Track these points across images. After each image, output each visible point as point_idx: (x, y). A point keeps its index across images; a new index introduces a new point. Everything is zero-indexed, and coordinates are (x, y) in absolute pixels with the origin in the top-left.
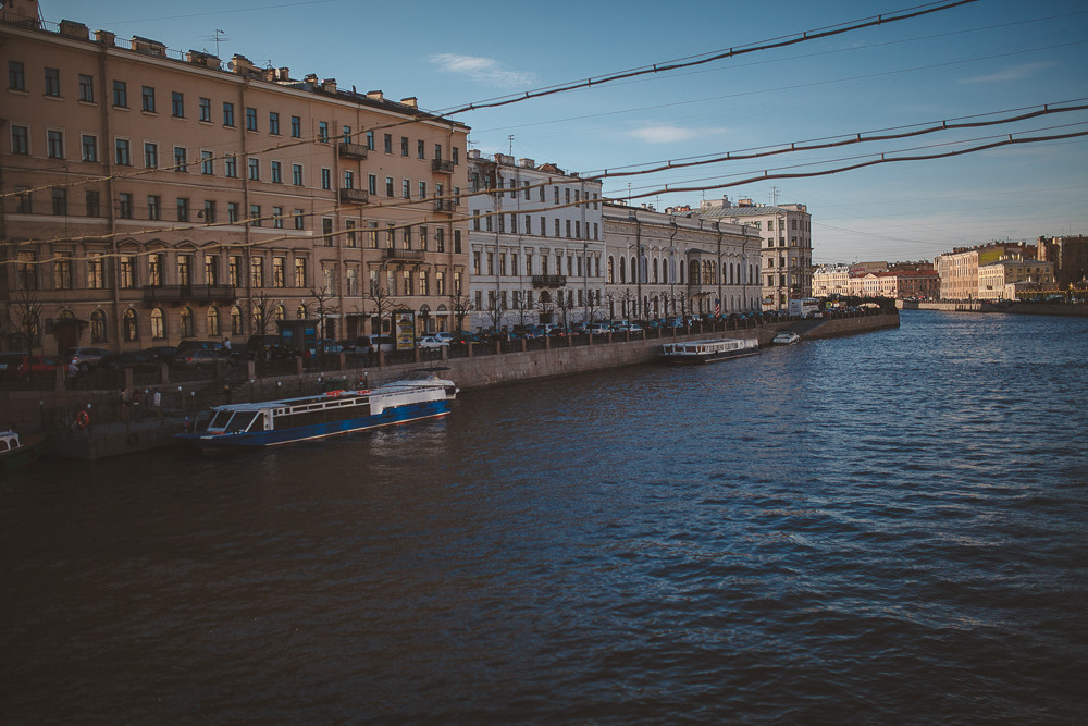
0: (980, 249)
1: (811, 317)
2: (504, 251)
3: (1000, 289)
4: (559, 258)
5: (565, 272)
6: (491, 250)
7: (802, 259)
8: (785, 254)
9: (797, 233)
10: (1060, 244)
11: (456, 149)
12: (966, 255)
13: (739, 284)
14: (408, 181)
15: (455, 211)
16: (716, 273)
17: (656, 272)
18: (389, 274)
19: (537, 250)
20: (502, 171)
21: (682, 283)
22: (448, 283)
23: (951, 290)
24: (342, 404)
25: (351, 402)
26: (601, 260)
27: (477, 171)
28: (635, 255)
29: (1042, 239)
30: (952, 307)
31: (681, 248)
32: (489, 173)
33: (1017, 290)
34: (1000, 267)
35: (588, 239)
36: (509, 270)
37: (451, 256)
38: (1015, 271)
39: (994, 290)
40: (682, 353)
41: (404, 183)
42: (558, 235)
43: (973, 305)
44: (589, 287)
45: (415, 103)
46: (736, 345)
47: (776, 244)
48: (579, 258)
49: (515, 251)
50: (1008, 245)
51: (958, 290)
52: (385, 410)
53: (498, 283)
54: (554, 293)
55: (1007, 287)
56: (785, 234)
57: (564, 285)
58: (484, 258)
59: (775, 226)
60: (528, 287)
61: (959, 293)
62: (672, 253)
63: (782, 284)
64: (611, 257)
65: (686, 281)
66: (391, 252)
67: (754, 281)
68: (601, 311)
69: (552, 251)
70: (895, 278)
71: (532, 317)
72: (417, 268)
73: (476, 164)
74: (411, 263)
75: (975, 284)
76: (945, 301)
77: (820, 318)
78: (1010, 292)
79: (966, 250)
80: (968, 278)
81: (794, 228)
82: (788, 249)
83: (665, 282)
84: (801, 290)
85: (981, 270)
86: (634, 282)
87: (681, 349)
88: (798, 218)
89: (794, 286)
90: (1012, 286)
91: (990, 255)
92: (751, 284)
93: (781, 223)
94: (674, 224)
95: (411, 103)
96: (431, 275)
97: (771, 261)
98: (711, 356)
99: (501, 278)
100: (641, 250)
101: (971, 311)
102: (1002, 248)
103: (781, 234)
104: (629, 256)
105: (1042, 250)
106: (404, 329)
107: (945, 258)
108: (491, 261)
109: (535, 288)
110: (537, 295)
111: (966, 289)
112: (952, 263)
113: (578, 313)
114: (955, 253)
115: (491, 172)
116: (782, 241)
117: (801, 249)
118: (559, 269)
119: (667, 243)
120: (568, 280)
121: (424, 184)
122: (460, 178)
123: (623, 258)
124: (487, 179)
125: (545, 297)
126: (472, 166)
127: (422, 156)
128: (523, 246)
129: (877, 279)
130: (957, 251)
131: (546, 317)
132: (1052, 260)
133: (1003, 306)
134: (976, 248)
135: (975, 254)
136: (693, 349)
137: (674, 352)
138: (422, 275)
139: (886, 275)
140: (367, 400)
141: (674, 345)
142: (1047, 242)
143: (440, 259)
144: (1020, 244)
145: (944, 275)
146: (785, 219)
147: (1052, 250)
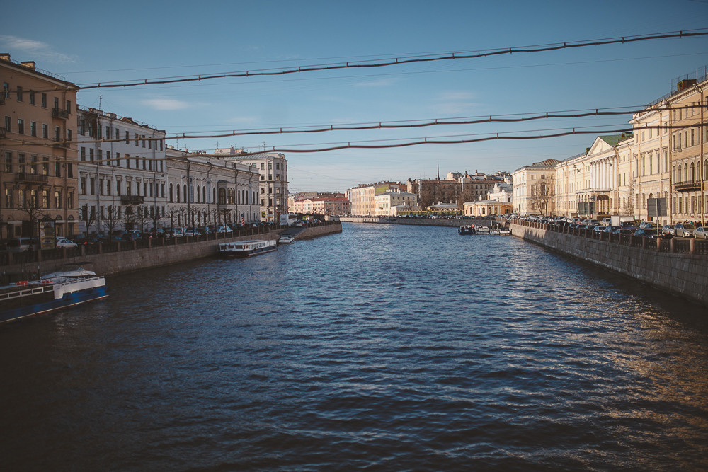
0: (375, 185)
1: (294, 226)
2: (102, 178)
3: (388, 210)
4: (138, 184)
5: (142, 194)
6: (93, 176)
7: (283, 188)
8: (272, 185)
9: (280, 172)
10: (419, 184)
11: (69, 102)
12: (367, 189)
13: (247, 204)
14: (34, 123)
15: (69, 147)
16: (234, 196)
17: (199, 195)
18: (21, 192)
19: (124, 178)
20: (101, 120)
21: (214, 203)
22: (63, 200)
23: (358, 210)
24: (34, 291)
25: (41, 290)
26: (165, 186)
27: (84, 119)
28: (186, 183)
29: (410, 180)
30: (361, 220)
31: (214, 179)
32: (91, 120)
33: (398, 210)
34: (388, 197)
35: (157, 171)
36: (105, 192)
37: (65, 180)
38: (396, 199)
39: (384, 210)
40: (233, 250)
41: (32, 124)
42: (137, 168)
43: (374, 220)
44: (158, 204)
45: (34, 65)
46: (264, 244)
47: (266, 179)
48: (151, 184)
49: (110, 178)
50: (391, 183)
51: (362, 210)
52: (64, 295)
53: (98, 201)
54: (135, 209)
55: (392, 208)
56: (272, 172)
57: (142, 203)
58: (88, 182)
59: (266, 167)
60: (118, 204)
61: (363, 211)
62: (209, 183)
63: (270, 205)
64: (171, 184)
65: (216, 202)
66: (22, 175)
67: (256, 202)
68: (165, 222)
69: (134, 179)
70: (323, 202)
71: (120, 225)
72: (41, 188)
73: (83, 114)
74: (37, 184)
75: (373, 206)
76: (355, 216)
77: (300, 227)
78: (393, 212)
79: (366, 186)
80: (368, 202)
81: (278, 168)
82: (274, 182)
83: (204, 202)
84: (282, 208)
85: (376, 198)
86: (185, 202)
87: (232, 247)
88: (280, 162)
89: (278, 206)
90: (395, 208)
91: (381, 189)
92: (254, 204)
93: (270, 165)
94: (209, 163)
95: (30, 65)
96: (51, 194)
97: (263, 189)
98: (252, 251)
99: (101, 197)
100: (190, 180)
101: (373, 222)
102: (388, 185)
103: (269, 172)
104: (183, 183)
105: (410, 187)
106: (46, 233)
107: (354, 190)
108: (92, 184)
109: (122, 204)
110: (123, 210)
111: (367, 209)
112: (359, 193)
113: (149, 223)
114: (360, 187)
115: (93, 120)
116: (270, 177)
117: (282, 182)
118: (138, 192)
119: (205, 176)
120: (145, 199)
121: (46, 126)
122: (72, 123)
123: (178, 185)
124: (90, 125)
125: (129, 211)
126: (80, 115)
127: (45, 105)
128: (114, 175)
129: (312, 203)
130: (360, 186)
131: (129, 225)
132: (415, 193)
133: (392, 220)
134: (372, 185)
135: (372, 188)
136: (241, 247)
137: (228, 249)
138: (45, 193)
139: (317, 200)
140: (52, 288)
141: (228, 244)
142: (412, 182)
143: (57, 181)
144: (398, 183)
145: (354, 200)
146: (272, 162)
147: (415, 187)
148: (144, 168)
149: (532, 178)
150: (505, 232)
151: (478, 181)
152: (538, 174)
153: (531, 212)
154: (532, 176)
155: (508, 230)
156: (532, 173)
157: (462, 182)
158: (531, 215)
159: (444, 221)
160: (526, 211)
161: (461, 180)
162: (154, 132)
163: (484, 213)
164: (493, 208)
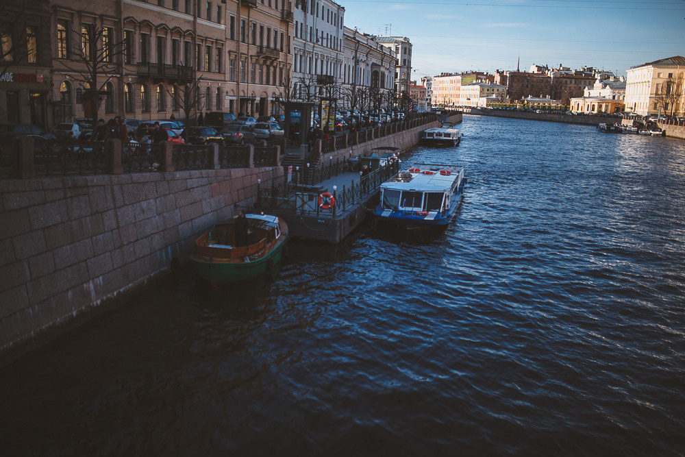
0: (462, 75)
2: (307, 55)
3: (476, 101)
4: (327, 63)
5: (329, 73)
6: (301, 52)
7: (408, 74)
8: (398, 70)
9: (406, 57)
10: (508, 75)
12: (452, 78)
16: (384, 80)
17: (361, 77)
18: (260, 66)
19: (319, 56)
22: (284, 77)
26: (342, 67)
28: (354, 65)
29: (498, 71)
31: (370, 62)
33: (487, 101)
34: (478, 87)
35: (338, 49)
36: (308, 69)
37: (286, 55)
38: (486, 90)
39: (472, 100)
42: (327, 45)
48: (334, 64)
49: (311, 56)
50: (478, 74)
53: (304, 79)
54: (324, 89)
55: (481, 99)
56: (399, 57)
58: (298, 58)
62: (368, 65)
64: (345, 65)
65: (370, 85)
66: (262, 48)
67: (392, 87)
69: (325, 57)
72: (272, 63)
75: (458, 96)
78: (482, 102)
79: (450, 75)
80: (453, 92)
81: (405, 53)
82: (400, 67)
83: (363, 85)
85: (462, 88)
86: (352, 83)
87: (440, 135)
88: (407, 46)
90: (484, 99)
91: (468, 79)
92: (391, 89)
93: (398, 49)
94: (368, 44)
96: (277, 69)
99: (306, 76)
100: (356, 62)
102: (475, 75)
103: (397, 57)
104: (352, 64)
105: (498, 79)
107: (436, 79)
108: (300, 61)
109: (318, 84)
110: (318, 89)
111: (451, 99)
112: (442, 82)
118: (327, 71)
119: (365, 57)
123: (349, 66)
125: (320, 91)
128: (314, 52)
130: (443, 75)
132: (504, 84)
133: (483, 112)
134: (457, 74)
135: (459, 78)
137: (435, 137)
142: (501, 74)
143: (281, 57)
144: (485, 74)
145: (435, 89)
146: (400, 46)
147: (503, 78)
148: (331, 48)
149: (659, 76)
150: (658, 133)
151: (568, 76)
152: (665, 72)
153: (654, 111)
154: (659, 74)
155: (661, 131)
156: (659, 70)
157: (552, 76)
158: (652, 115)
159: (555, 116)
160: (647, 110)
161: (550, 74)
162: (338, 9)
163: (593, 110)
164: (604, 105)
